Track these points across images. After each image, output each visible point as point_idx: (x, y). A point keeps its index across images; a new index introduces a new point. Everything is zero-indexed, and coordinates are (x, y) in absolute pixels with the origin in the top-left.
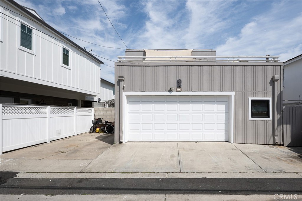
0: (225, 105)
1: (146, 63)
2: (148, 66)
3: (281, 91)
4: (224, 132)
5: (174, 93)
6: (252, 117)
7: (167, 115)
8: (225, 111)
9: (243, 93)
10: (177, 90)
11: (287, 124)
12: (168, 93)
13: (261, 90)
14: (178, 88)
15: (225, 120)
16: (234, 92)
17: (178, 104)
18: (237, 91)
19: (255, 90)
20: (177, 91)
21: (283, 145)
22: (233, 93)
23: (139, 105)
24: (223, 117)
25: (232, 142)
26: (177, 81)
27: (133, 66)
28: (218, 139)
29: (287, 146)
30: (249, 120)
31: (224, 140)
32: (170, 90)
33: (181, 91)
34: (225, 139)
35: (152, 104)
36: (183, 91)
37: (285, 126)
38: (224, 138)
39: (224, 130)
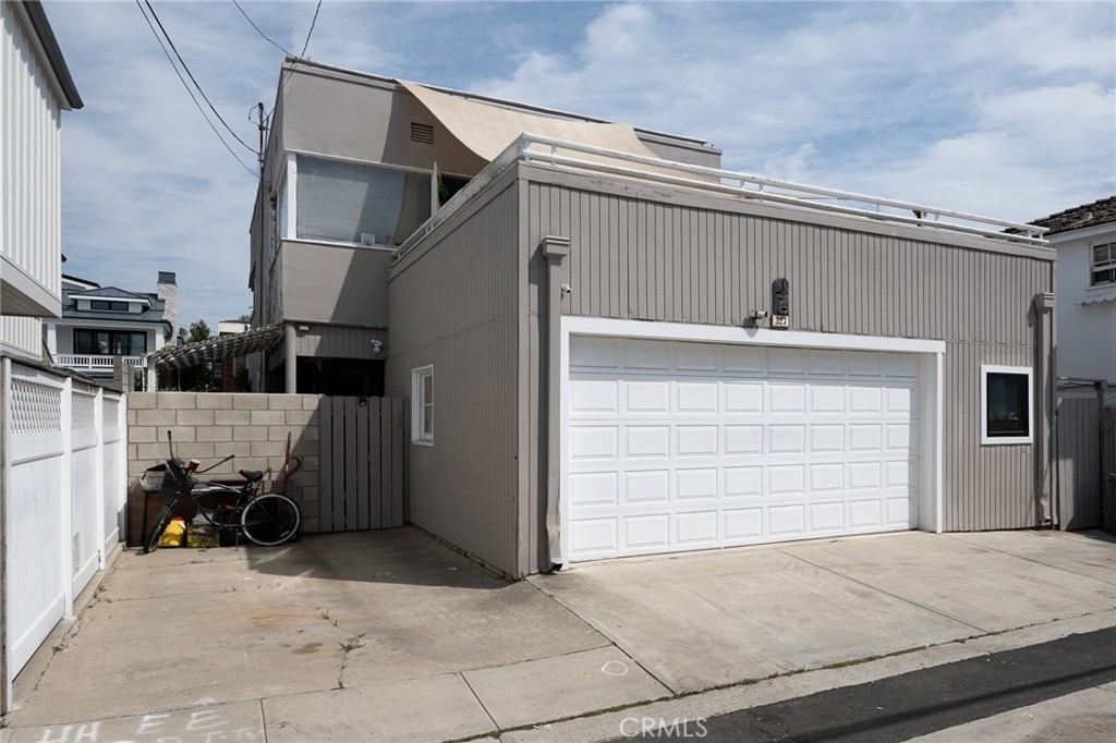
0: (911, 390)
1: (659, 187)
2: (664, 204)
3: (1054, 345)
4: (907, 495)
5: (764, 336)
6: (989, 435)
7: (727, 431)
8: (911, 414)
9: (966, 346)
10: (774, 324)
11: (1065, 458)
12: (738, 335)
13: (1009, 342)
14: (778, 314)
15: (910, 448)
16: (943, 343)
17: (766, 383)
18: (950, 338)
19: (993, 340)
20: (772, 328)
21: (1058, 528)
22: (939, 347)
23: (614, 383)
24: (902, 435)
25: (939, 530)
26: (774, 285)
27: (600, 194)
28: (892, 522)
29: (1066, 531)
30: (981, 446)
31: (906, 526)
32: (751, 323)
33: (785, 329)
34: (910, 522)
35: (668, 381)
36: (793, 329)
37: (1061, 463)
38: (906, 517)
39: (906, 487)
